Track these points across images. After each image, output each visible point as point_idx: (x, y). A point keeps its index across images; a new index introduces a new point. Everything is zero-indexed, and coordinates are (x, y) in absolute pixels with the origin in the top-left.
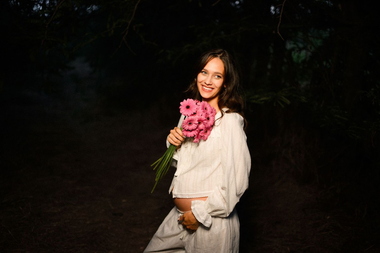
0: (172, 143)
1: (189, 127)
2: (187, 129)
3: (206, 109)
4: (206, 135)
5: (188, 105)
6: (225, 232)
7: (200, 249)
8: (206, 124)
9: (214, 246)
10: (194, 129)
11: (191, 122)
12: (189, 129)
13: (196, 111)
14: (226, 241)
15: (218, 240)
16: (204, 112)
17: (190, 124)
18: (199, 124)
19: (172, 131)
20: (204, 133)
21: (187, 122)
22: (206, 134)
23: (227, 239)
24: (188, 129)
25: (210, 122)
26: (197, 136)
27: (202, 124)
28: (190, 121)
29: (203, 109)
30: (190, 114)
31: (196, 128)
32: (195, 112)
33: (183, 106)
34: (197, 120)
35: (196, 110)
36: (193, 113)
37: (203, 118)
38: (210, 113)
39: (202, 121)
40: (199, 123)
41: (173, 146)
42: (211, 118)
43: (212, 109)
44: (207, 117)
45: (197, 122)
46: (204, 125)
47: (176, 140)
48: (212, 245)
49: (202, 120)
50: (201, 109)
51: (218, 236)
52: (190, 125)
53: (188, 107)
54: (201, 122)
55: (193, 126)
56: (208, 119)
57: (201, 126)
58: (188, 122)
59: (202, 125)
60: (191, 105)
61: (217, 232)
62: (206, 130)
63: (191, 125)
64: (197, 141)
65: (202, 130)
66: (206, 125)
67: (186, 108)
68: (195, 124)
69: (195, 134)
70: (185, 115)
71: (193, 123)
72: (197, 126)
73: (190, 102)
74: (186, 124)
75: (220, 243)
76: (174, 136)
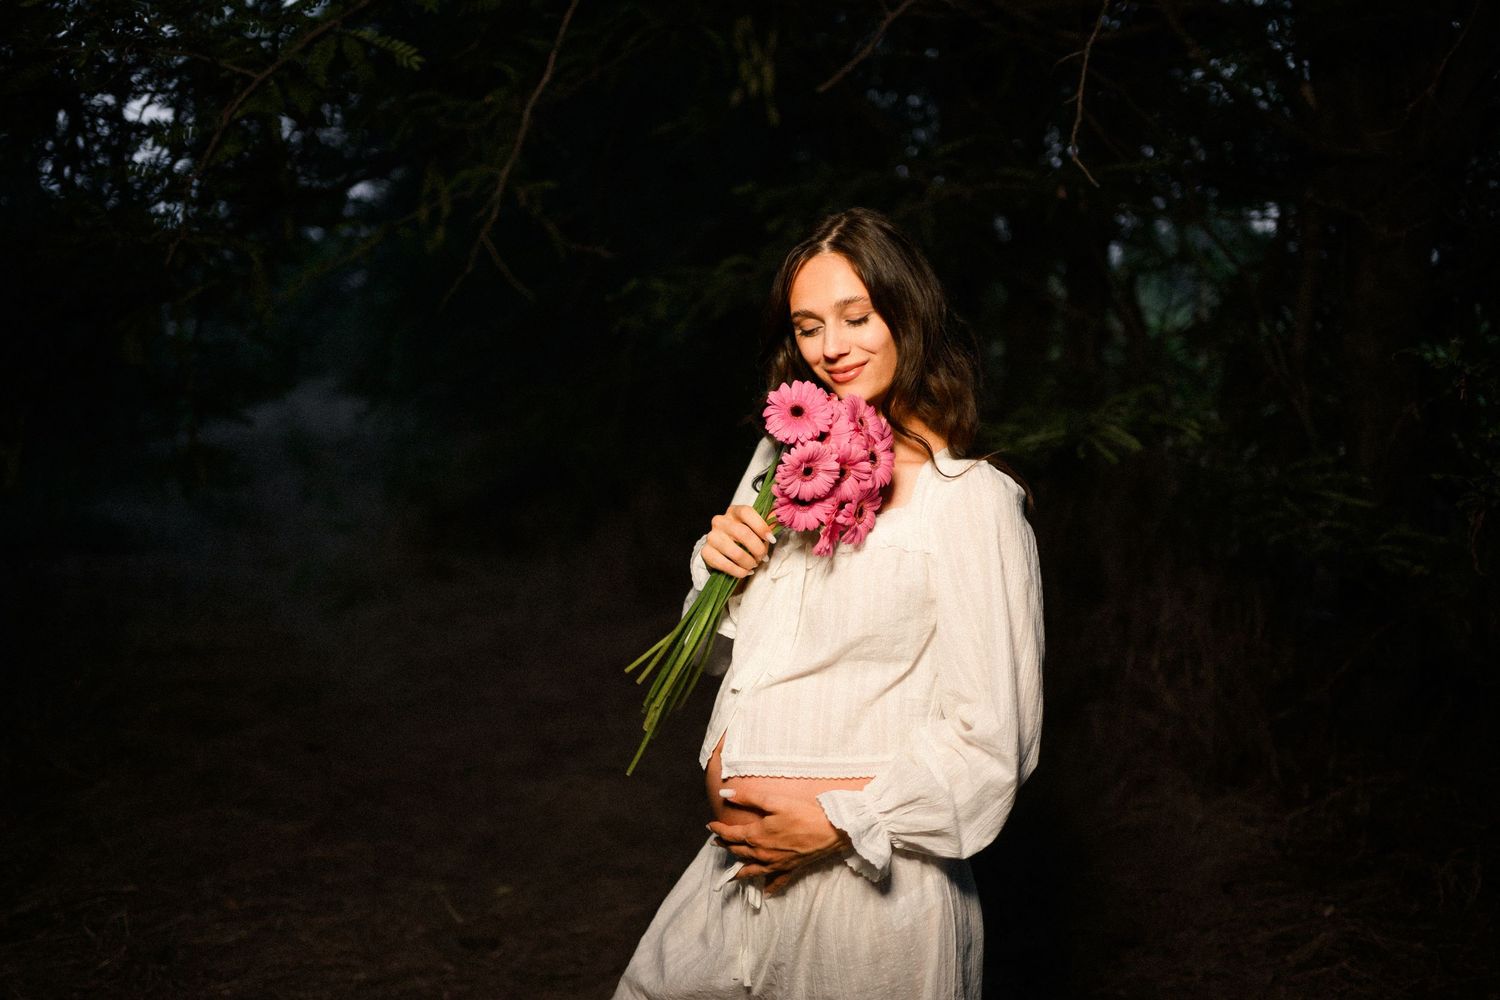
1: (804, 485)
2: (793, 496)
3: (861, 421)
4: (860, 526)
5: (797, 403)
6: (936, 920)
8: (863, 476)
9: (893, 982)
10: (819, 493)
11: (811, 464)
12: (800, 497)
14: (940, 956)
15: (908, 955)
16: (858, 430)
17: (808, 472)
18: (842, 480)
20: (853, 513)
21: (797, 463)
22: (859, 520)
23: (946, 949)
24: (797, 496)
25: (881, 475)
26: (828, 527)
27: (851, 478)
28: (808, 459)
29: (853, 419)
30: (810, 436)
31: (827, 490)
32: (825, 429)
33: (780, 408)
34: (835, 456)
35: (830, 422)
36: (818, 434)
37: (857, 450)
38: (877, 439)
39: (852, 464)
40: (843, 475)
42: (883, 458)
44: (869, 450)
45: (835, 464)
46: (859, 480)
47: (736, 552)
48: (885, 976)
49: (850, 460)
50: (844, 418)
51: (908, 934)
52: (807, 478)
53: (797, 411)
54: (848, 466)
55: (820, 483)
56: (873, 458)
57: (849, 486)
58: (799, 465)
59: (851, 481)
60: (808, 402)
61: (907, 922)
62: (861, 504)
63: (810, 477)
64: (825, 548)
65: (851, 502)
66: (864, 480)
67: (788, 414)
68: (828, 471)
69: (824, 519)
70: (787, 439)
71: (821, 467)
72: (833, 481)
73: (804, 394)
74: (794, 473)
75: (917, 969)
76: (730, 535)
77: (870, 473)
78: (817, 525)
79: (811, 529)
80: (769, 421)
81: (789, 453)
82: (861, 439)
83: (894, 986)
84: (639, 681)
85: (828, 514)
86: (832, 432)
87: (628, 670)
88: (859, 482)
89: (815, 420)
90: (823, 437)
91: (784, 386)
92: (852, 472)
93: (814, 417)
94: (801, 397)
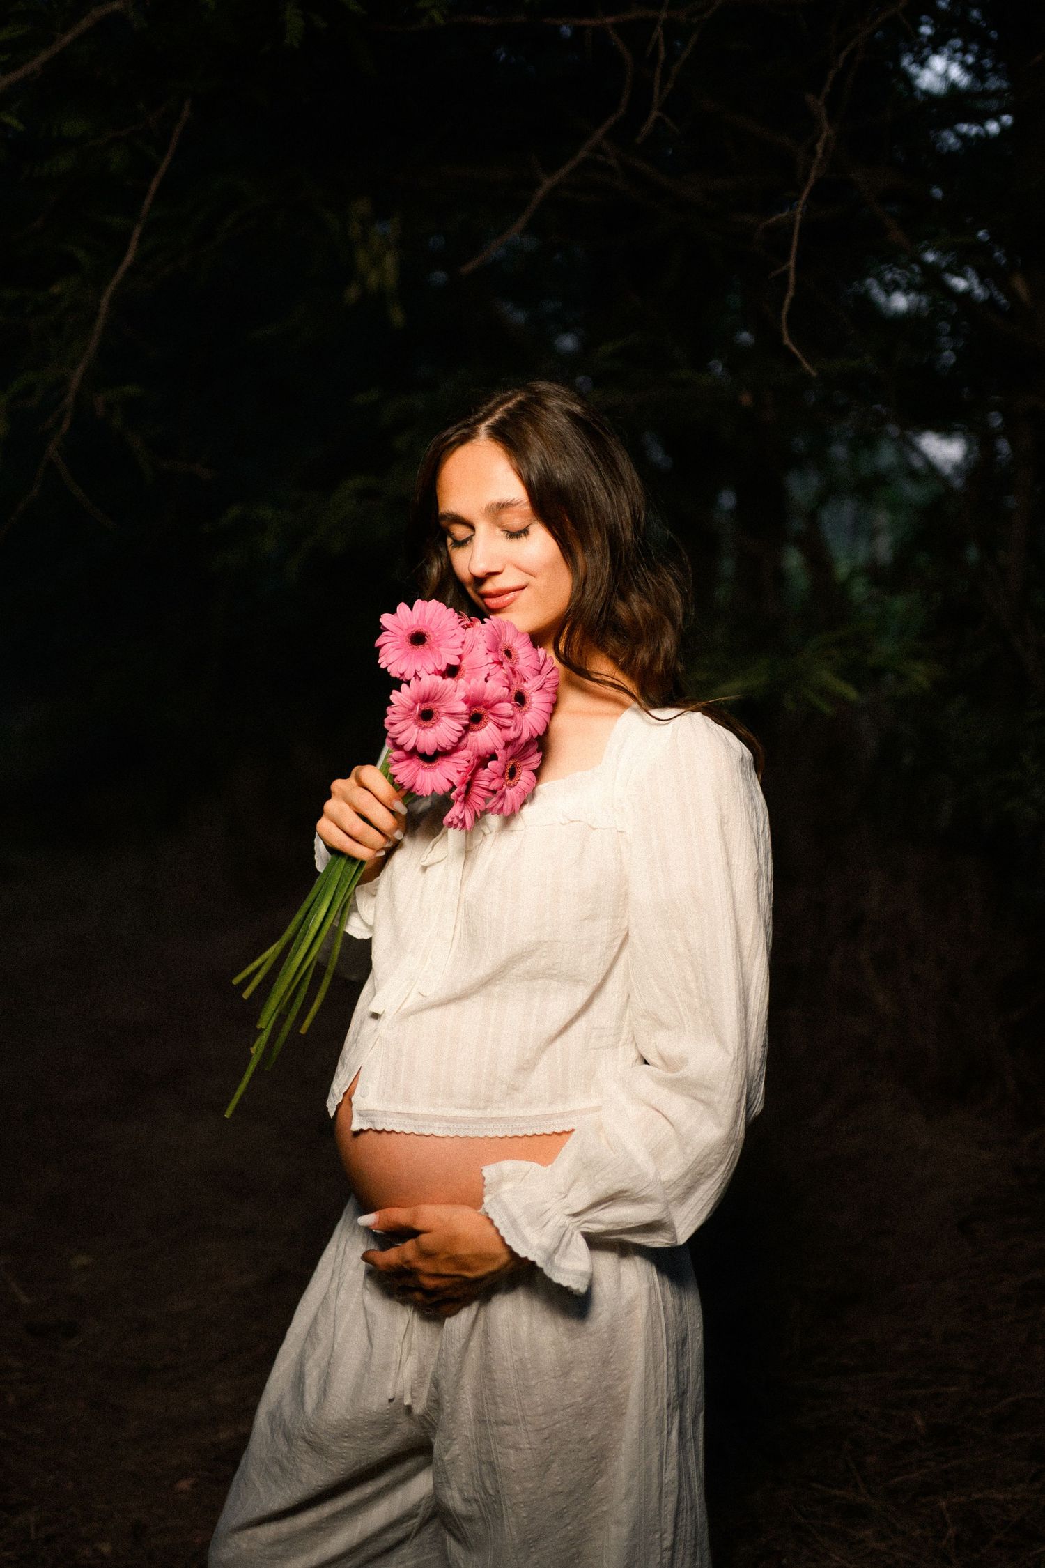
0: (336, 845)
1: (423, 732)
2: (409, 747)
3: (508, 653)
4: (512, 791)
5: (414, 630)
6: (641, 1313)
7: (516, 1422)
8: (507, 722)
9: (587, 1397)
10: (445, 743)
11: (430, 705)
12: (420, 748)
13: (460, 657)
14: (647, 1361)
15: (606, 1362)
16: (500, 663)
17: (427, 715)
18: (475, 727)
19: (338, 785)
20: (500, 772)
21: (410, 703)
22: (511, 782)
23: (654, 1351)
24: (415, 748)
25: (531, 721)
26: (463, 788)
27: (490, 724)
28: (426, 699)
29: (493, 649)
30: (431, 669)
31: (455, 740)
32: (454, 661)
33: (396, 635)
34: (461, 694)
35: (460, 652)
36: (443, 668)
37: (495, 688)
38: (530, 676)
39: (489, 706)
40: (475, 719)
41: (343, 862)
42: (537, 701)
43: (542, 659)
44: (515, 689)
45: (463, 704)
46: (501, 727)
47: (358, 826)
48: (578, 1391)
49: (486, 701)
50: (482, 648)
51: (606, 1336)
52: (425, 723)
53: (418, 638)
54: (483, 711)
55: (443, 732)
56: (520, 699)
57: (486, 737)
58: (415, 706)
59: (487, 728)
60: (433, 627)
61: (602, 1320)
62: (511, 763)
63: (429, 723)
64: (461, 817)
65: (493, 757)
66: (508, 727)
67: (407, 644)
68: (452, 715)
69: (456, 779)
70: (402, 675)
71: (443, 710)
72: (460, 728)
73: (427, 618)
74: (407, 717)
75: (620, 1379)
76: (351, 804)
77: (511, 717)
78: (447, 787)
79: (440, 791)
80: (382, 652)
81: (399, 690)
82: (501, 673)
83: (589, 1403)
84: (246, 995)
85: (459, 772)
86: (464, 663)
87: (235, 981)
88: (500, 729)
89: (441, 649)
90: (452, 671)
91: (402, 608)
92: (491, 717)
93: (439, 645)
94: (424, 621)
